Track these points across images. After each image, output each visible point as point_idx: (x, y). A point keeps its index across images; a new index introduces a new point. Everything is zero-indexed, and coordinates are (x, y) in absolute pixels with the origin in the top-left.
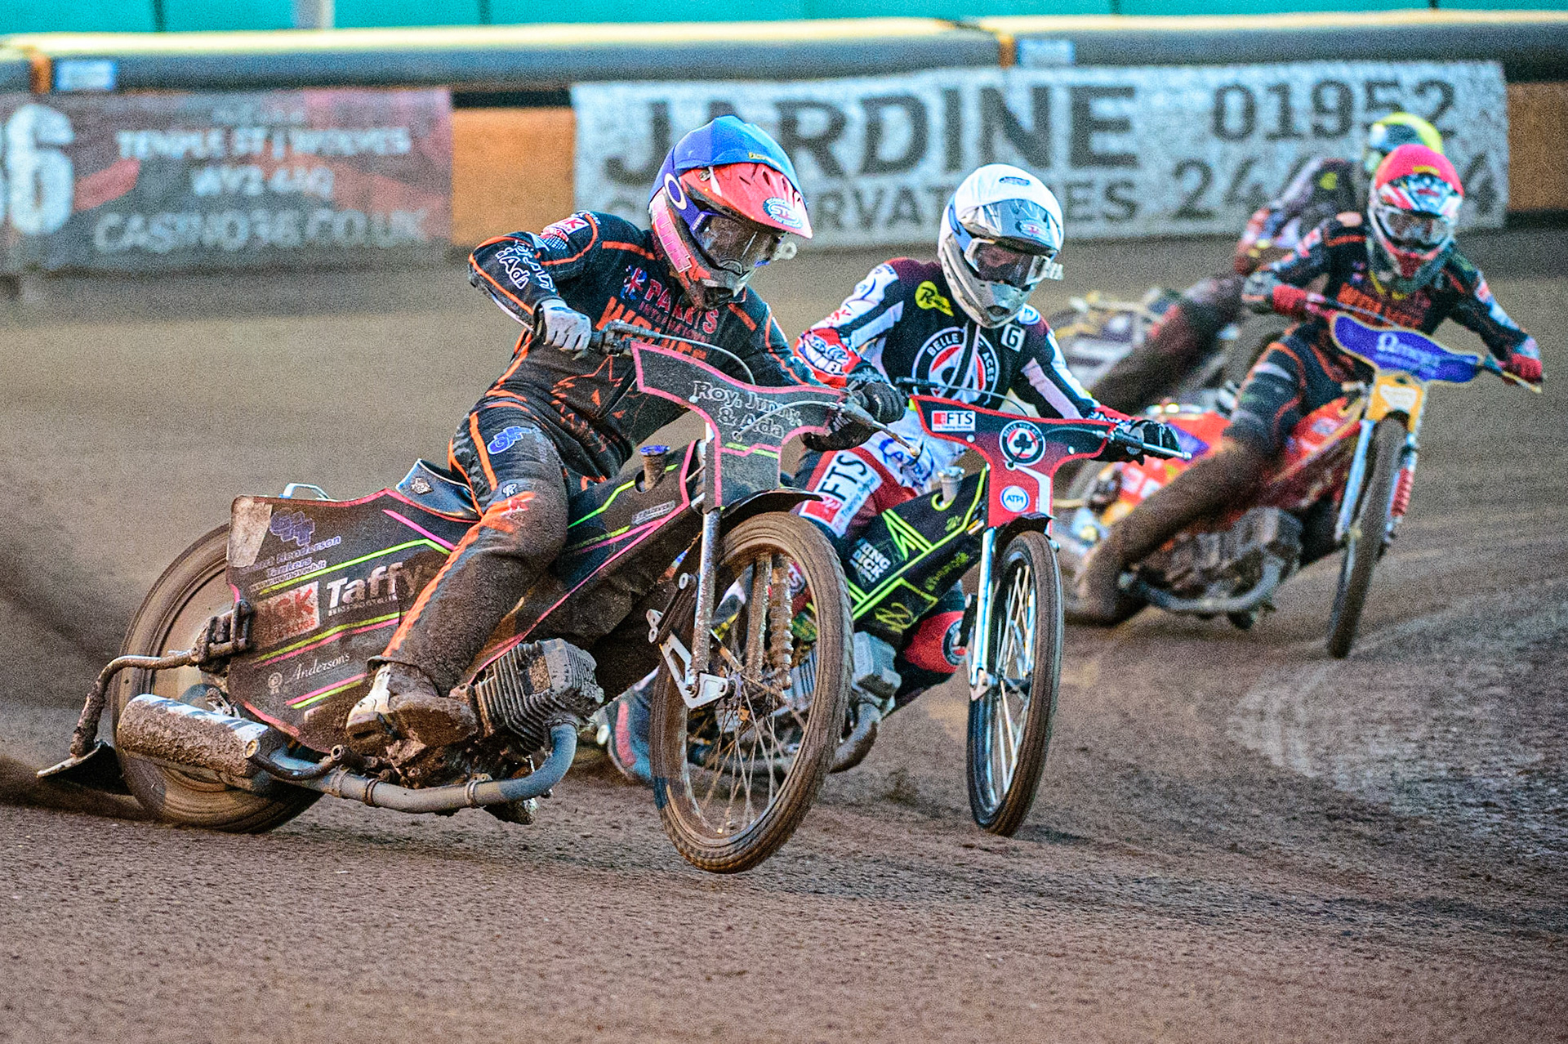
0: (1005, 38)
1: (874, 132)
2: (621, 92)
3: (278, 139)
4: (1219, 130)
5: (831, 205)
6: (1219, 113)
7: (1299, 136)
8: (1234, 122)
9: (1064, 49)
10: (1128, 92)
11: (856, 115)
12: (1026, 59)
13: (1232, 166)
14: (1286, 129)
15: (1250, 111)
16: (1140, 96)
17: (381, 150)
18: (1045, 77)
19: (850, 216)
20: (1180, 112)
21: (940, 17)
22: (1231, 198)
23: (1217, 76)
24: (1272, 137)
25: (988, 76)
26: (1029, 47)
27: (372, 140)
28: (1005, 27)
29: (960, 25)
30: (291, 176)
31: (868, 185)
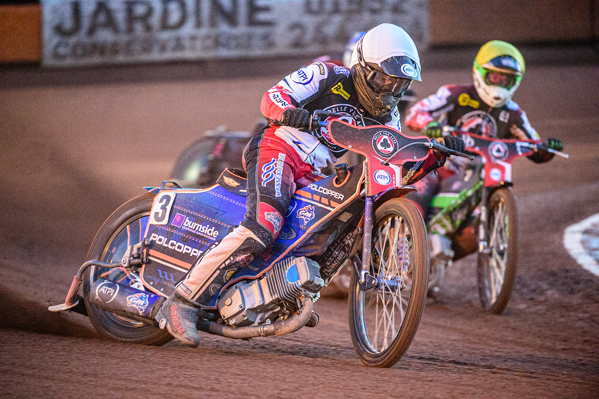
4: (309, 10)
6: (309, 2)
15: (321, 2)
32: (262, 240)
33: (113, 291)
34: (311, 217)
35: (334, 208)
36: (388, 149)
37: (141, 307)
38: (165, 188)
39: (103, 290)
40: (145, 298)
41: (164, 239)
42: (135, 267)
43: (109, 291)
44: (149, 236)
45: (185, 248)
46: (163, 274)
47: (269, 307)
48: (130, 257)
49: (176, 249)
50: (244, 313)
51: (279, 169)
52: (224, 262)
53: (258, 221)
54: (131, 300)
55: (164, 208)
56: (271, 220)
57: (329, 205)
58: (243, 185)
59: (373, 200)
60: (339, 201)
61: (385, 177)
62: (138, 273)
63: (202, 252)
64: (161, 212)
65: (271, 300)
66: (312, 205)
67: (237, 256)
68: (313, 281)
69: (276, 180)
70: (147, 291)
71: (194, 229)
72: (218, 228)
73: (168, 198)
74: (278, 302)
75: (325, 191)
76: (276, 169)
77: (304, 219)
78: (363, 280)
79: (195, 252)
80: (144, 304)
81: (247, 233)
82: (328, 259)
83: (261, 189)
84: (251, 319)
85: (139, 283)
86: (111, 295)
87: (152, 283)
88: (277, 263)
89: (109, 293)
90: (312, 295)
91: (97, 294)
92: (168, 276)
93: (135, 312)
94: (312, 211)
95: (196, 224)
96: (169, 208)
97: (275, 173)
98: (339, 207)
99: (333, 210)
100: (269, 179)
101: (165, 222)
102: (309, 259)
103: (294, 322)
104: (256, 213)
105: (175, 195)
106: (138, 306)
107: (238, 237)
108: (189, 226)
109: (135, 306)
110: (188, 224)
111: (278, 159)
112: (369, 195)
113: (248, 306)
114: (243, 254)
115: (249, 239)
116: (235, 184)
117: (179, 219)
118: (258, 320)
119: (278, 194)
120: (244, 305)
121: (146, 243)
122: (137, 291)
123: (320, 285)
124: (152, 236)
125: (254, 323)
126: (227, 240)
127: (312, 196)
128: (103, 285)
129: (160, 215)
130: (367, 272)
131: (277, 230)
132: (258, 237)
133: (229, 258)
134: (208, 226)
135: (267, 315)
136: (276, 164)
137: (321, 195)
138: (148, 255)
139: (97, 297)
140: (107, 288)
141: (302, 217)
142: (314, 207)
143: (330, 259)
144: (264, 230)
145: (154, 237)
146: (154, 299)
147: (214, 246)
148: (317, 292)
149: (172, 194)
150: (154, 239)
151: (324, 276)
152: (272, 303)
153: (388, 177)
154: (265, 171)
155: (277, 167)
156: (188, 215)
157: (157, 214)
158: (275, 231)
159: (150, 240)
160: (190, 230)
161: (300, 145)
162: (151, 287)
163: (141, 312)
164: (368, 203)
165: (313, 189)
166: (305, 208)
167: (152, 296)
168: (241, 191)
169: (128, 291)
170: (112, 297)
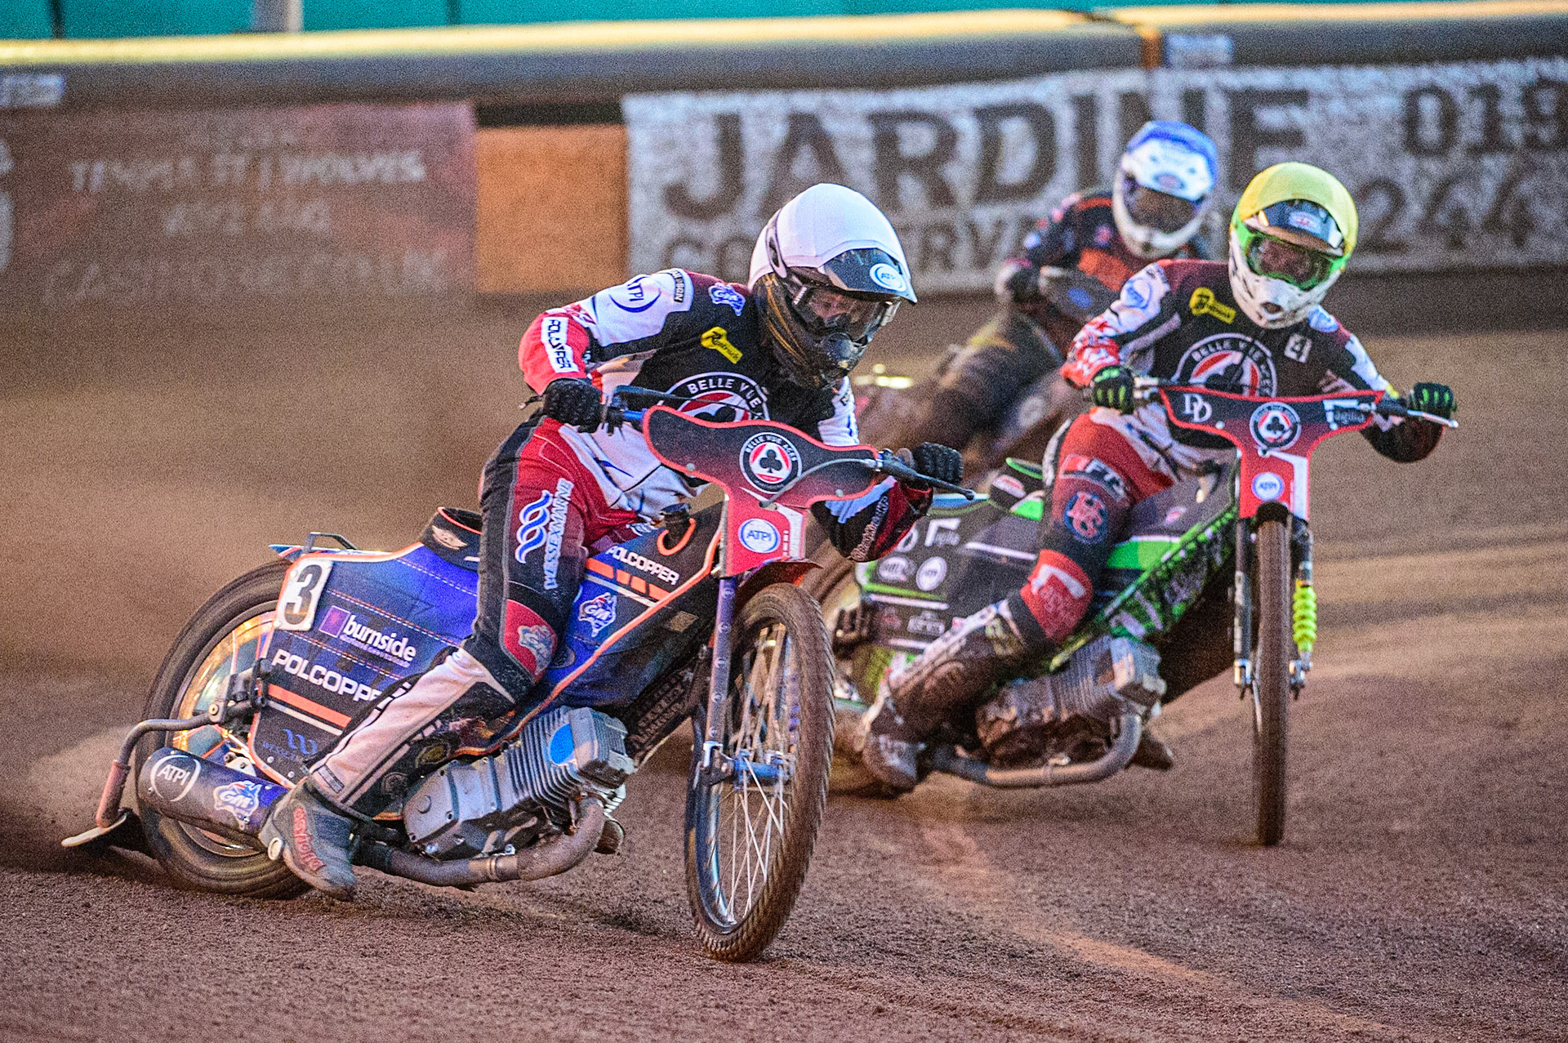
0: (1148, 33)
1: (991, 148)
2: (680, 104)
3: (265, 166)
4: (1413, 144)
5: (939, 241)
6: (1411, 120)
7: (1508, 148)
8: (1430, 133)
9: (1221, 46)
10: (1300, 97)
11: (968, 129)
12: (1174, 58)
13: (1426, 187)
14: (1493, 140)
15: (1449, 119)
16: (1315, 105)
17: (388, 177)
18: (1201, 80)
19: (963, 253)
20: (1363, 120)
21: (1069, 9)
22: (1426, 226)
23: (1405, 77)
24: (1476, 151)
25: (1130, 80)
26: (1178, 42)
27: (379, 166)
28: (1149, 21)
29: (1092, 18)
30: (279, 211)
31: (985, 216)
32: (507, 690)
33: (186, 775)
34: (609, 619)
35: (655, 601)
36: (776, 473)
37: (243, 812)
38: (314, 548)
39: (166, 773)
40: (253, 792)
41: (303, 663)
42: (238, 720)
43: (177, 776)
44: (271, 656)
45: (344, 684)
46: (296, 741)
47: (513, 818)
48: (227, 701)
49: (326, 685)
50: (457, 828)
51: (556, 521)
52: (421, 731)
53: (503, 645)
54: (223, 795)
55: (305, 593)
56: (531, 645)
57: (646, 595)
58: (473, 548)
59: (735, 586)
60: (667, 587)
61: (766, 535)
62: (244, 736)
63: (379, 693)
64: (299, 601)
65: (516, 801)
66: (614, 593)
67: (450, 718)
68: (605, 763)
69: (549, 547)
70: (262, 777)
71: (365, 643)
72: (414, 639)
73: (316, 570)
74: (529, 807)
75: (642, 563)
76: (551, 520)
77: (593, 624)
78: (706, 763)
79: (364, 692)
80: (250, 806)
81: (476, 671)
82: (643, 716)
83: (514, 565)
84: (473, 844)
85: (246, 759)
86: (182, 783)
87: (270, 759)
88: (532, 719)
89: (179, 780)
90: (604, 792)
91: (153, 782)
92: (307, 743)
93: (231, 823)
94: (611, 605)
95: (369, 631)
96: (316, 593)
97: (548, 531)
98: (665, 598)
99: (652, 605)
100: (534, 543)
101: (306, 625)
102: (600, 714)
103: (559, 851)
104: (498, 625)
105: (330, 565)
106: (238, 810)
107: (456, 678)
108: (355, 635)
109: (230, 809)
110: (355, 631)
111: (557, 494)
112: (727, 575)
113: (465, 814)
114: (464, 717)
115: (480, 686)
116: (457, 543)
117: (335, 619)
118: (488, 846)
119: (550, 583)
120: (458, 813)
121: (263, 668)
122: (239, 777)
123: (622, 770)
124: (278, 655)
125: (479, 852)
126: (431, 681)
127: (615, 573)
128: (168, 762)
129: (296, 610)
130: (717, 744)
131: (541, 666)
132: (500, 683)
133: (432, 723)
134: (394, 635)
135: (508, 837)
136: (551, 506)
137: (634, 572)
138: (267, 696)
139: (153, 788)
140: (175, 769)
141: (590, 619)
142: (615, 598)
143: (649, 716)
144: (514, 667)
145: (283, 657)
146: (272, 794)
147: (401, 691)
148: (616, 787)
149: (325, 564)
150: (282, 662)
151: (631, 751)
152: (517, 808)
153: (773, 536)
154: (526, 522)
155: (553, 517)
156: (354, 609)
157: (290, 605)
158: (539, 670)
159: (274, 663)
160: (357, 644)
161: (608, 469)
162: (269, 768)
163: (242, 823)
164: (724, 592)
165: (617, 557)
166: (597, 600)
167: (267, 788)
168: (468, 558)
169: (219, 775)
170: (183, 788)
